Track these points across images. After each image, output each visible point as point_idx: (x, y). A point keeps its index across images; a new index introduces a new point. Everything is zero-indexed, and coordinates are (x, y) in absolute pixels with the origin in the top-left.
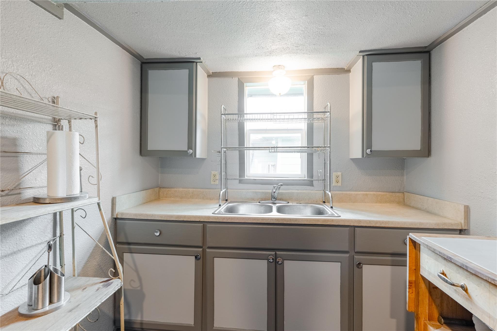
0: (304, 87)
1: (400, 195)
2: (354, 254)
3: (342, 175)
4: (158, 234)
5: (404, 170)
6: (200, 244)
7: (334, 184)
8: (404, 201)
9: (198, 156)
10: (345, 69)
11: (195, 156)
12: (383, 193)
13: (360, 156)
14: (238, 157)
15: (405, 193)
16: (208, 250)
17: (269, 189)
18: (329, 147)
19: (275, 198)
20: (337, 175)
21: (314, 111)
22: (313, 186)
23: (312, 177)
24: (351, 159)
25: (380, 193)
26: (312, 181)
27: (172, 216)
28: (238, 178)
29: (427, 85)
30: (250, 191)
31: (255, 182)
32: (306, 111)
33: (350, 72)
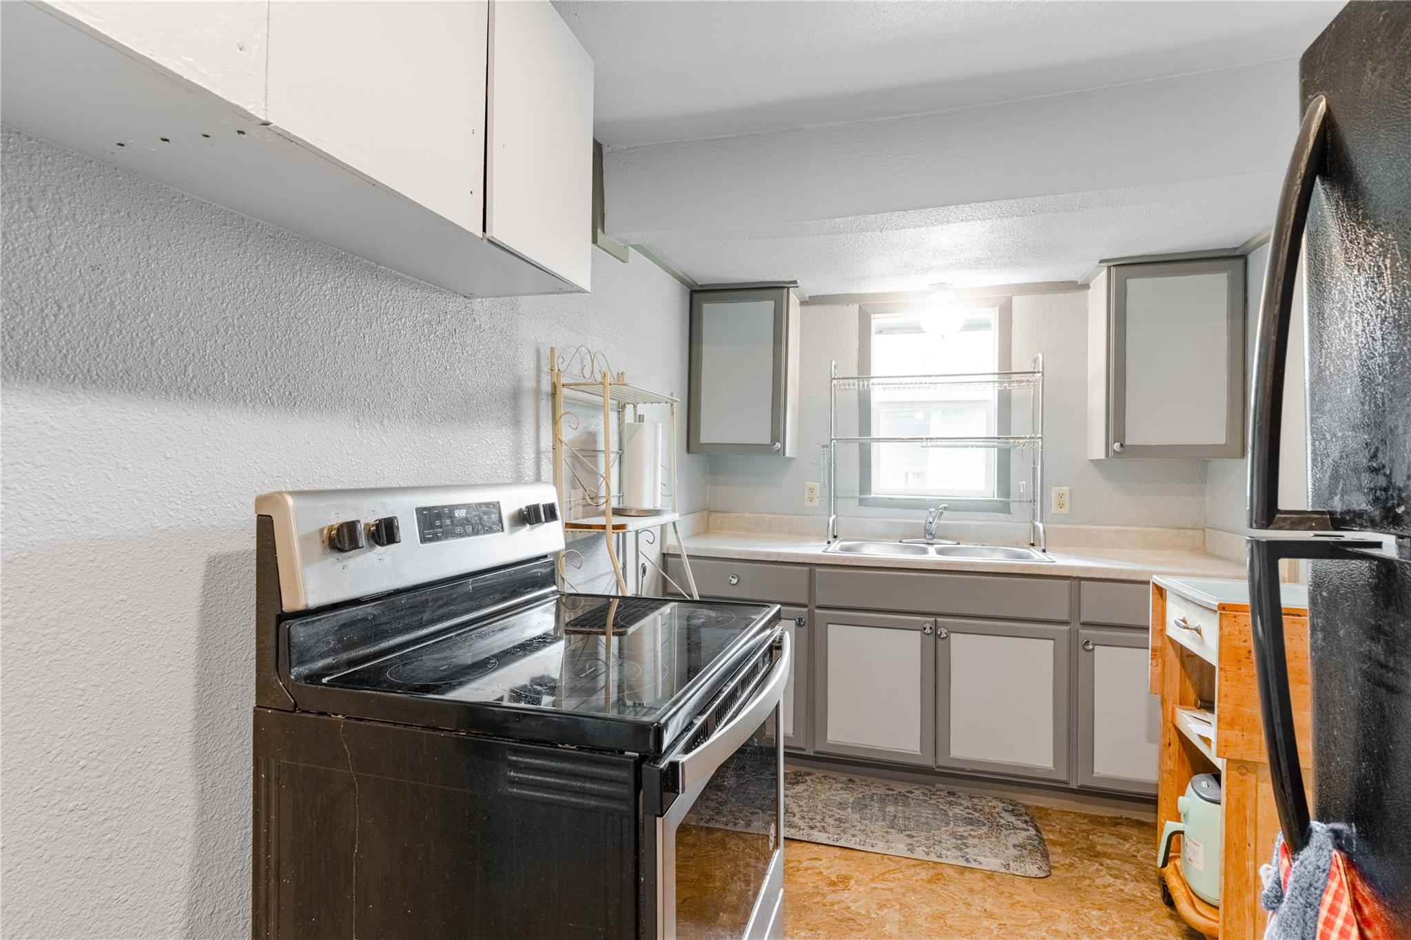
0: (993, 316)
1: (1197, 533)
2: (1079, 626)
3: (1070, 493)
4: (734, 581)
5: (1206, 483)
6: (804, 601)
7: (1054, 509)
8: (1205, 547)
9: (787, 455)
10: (1077, 282)
11: (784, 454)
12: (1157, 530)
13: (1102, 456)
14: (858, 456)
15: (1206, 530)
16: (817, 611)
17: (920, 518)
18: (1040, 438)
19: (931, 534)
20: (1061, 492)
21: (1013, 371)
22: (1010, 513)
23: (1008, 495)
24: (1090, 460)
25: (1152, 529)
26: (1008, 503)
27: (757, 553)
28: (857, 494)
29: (1240, 322)
30: (881, 520)
31: (891, 504)
32: (997, 371)
33: (1089, 288)
